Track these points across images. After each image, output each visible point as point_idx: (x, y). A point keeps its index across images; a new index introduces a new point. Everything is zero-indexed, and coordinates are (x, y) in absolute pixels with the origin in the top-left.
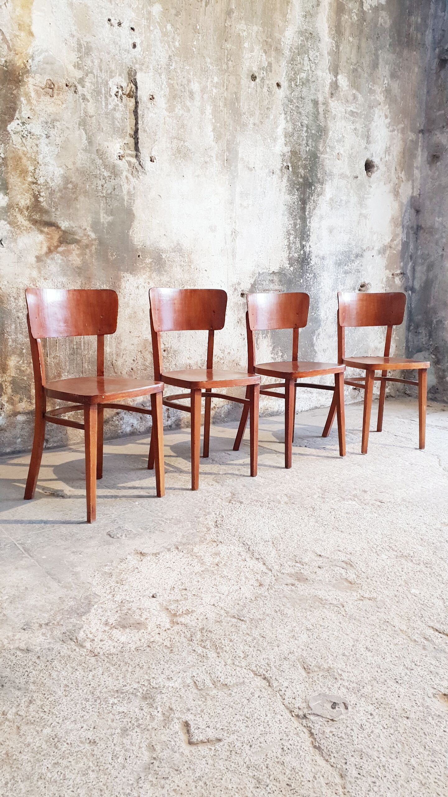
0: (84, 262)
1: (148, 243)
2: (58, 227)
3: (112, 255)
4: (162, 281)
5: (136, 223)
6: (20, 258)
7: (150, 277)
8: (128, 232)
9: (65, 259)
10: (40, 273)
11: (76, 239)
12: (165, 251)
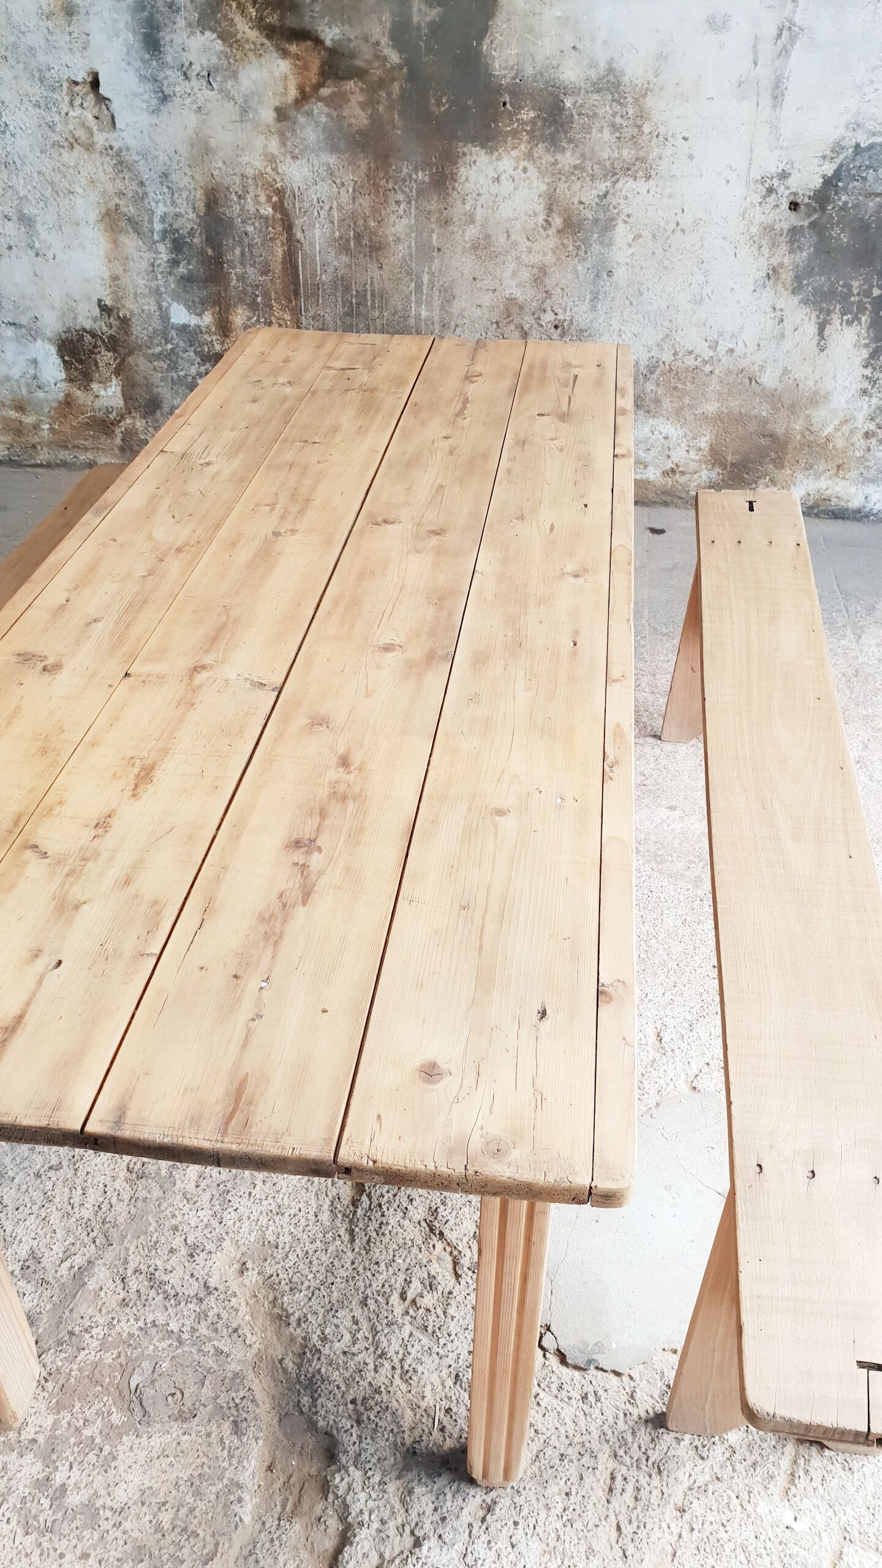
0: (374, 121)
1: (529, 71)
2: (318, 41)
3: (439, 103)
4: (560, 166)
5: (499, 23)
6: (244, 111)
7: (529, 156)
8: (480, 44)
9: (335, 114)
10: (284, 144)
11: (359, 68)
12: (575, 91)
